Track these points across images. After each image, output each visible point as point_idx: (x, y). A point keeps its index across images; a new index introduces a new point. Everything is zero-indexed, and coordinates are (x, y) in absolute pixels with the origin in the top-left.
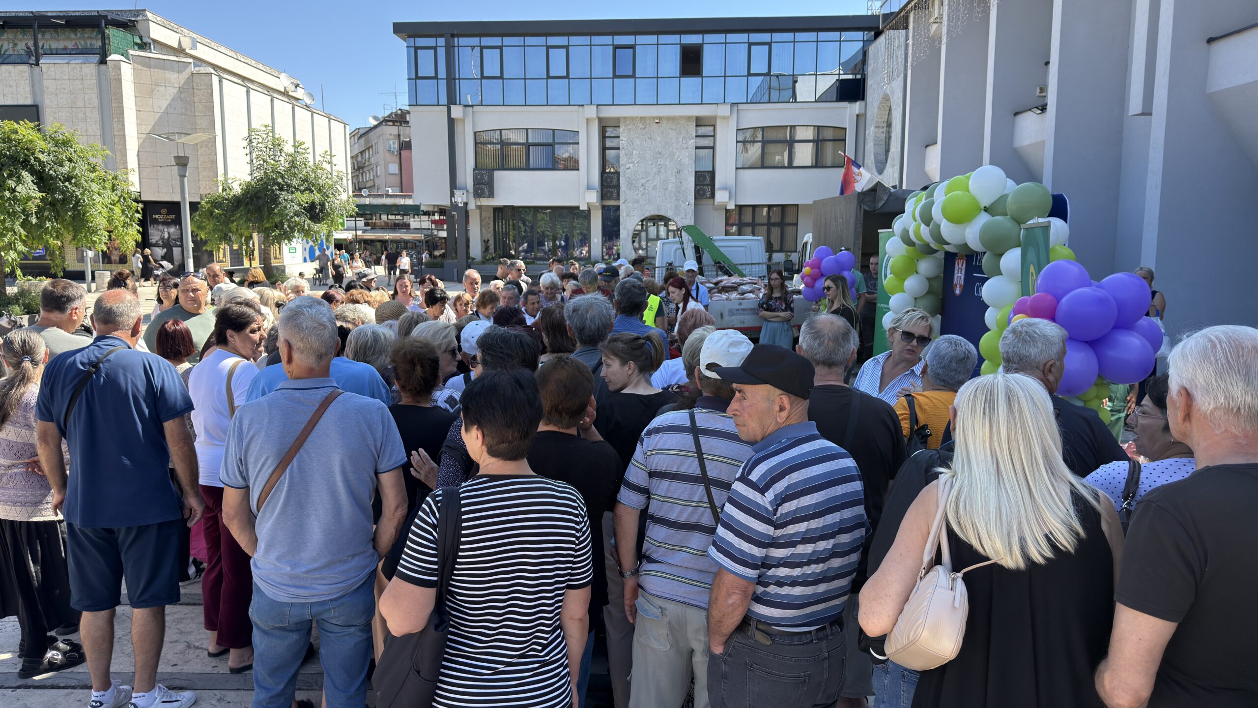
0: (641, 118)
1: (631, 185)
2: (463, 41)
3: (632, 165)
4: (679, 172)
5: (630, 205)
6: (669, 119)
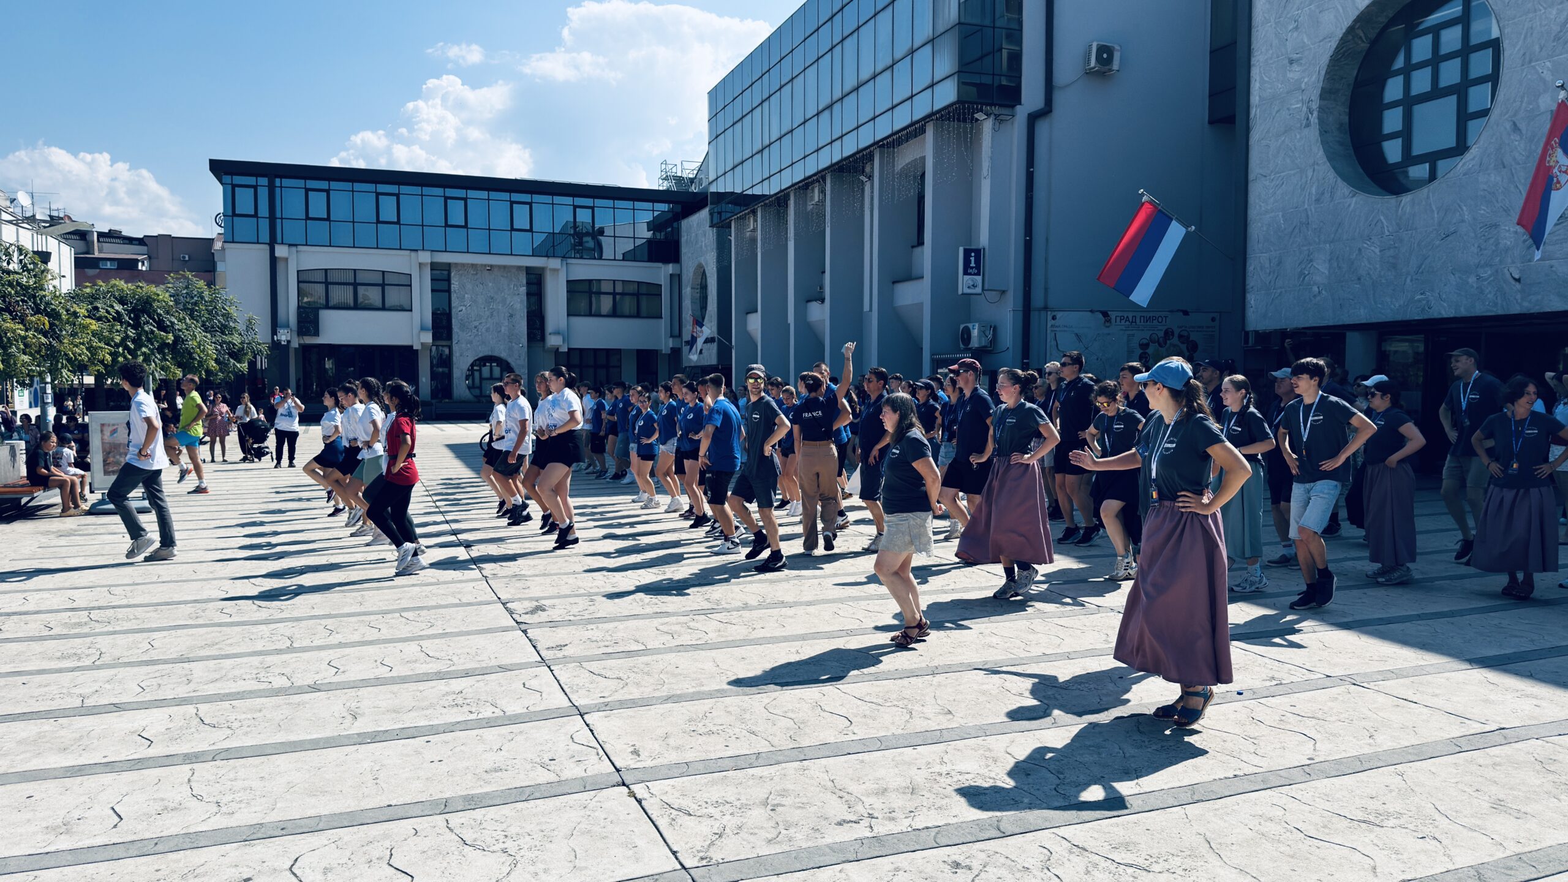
0: (473, 265)
1: (463, 327)
2: (286, 182)
3: (464, 308)
4: (511, 316)
5: (463, 345)
6: (500, 267)
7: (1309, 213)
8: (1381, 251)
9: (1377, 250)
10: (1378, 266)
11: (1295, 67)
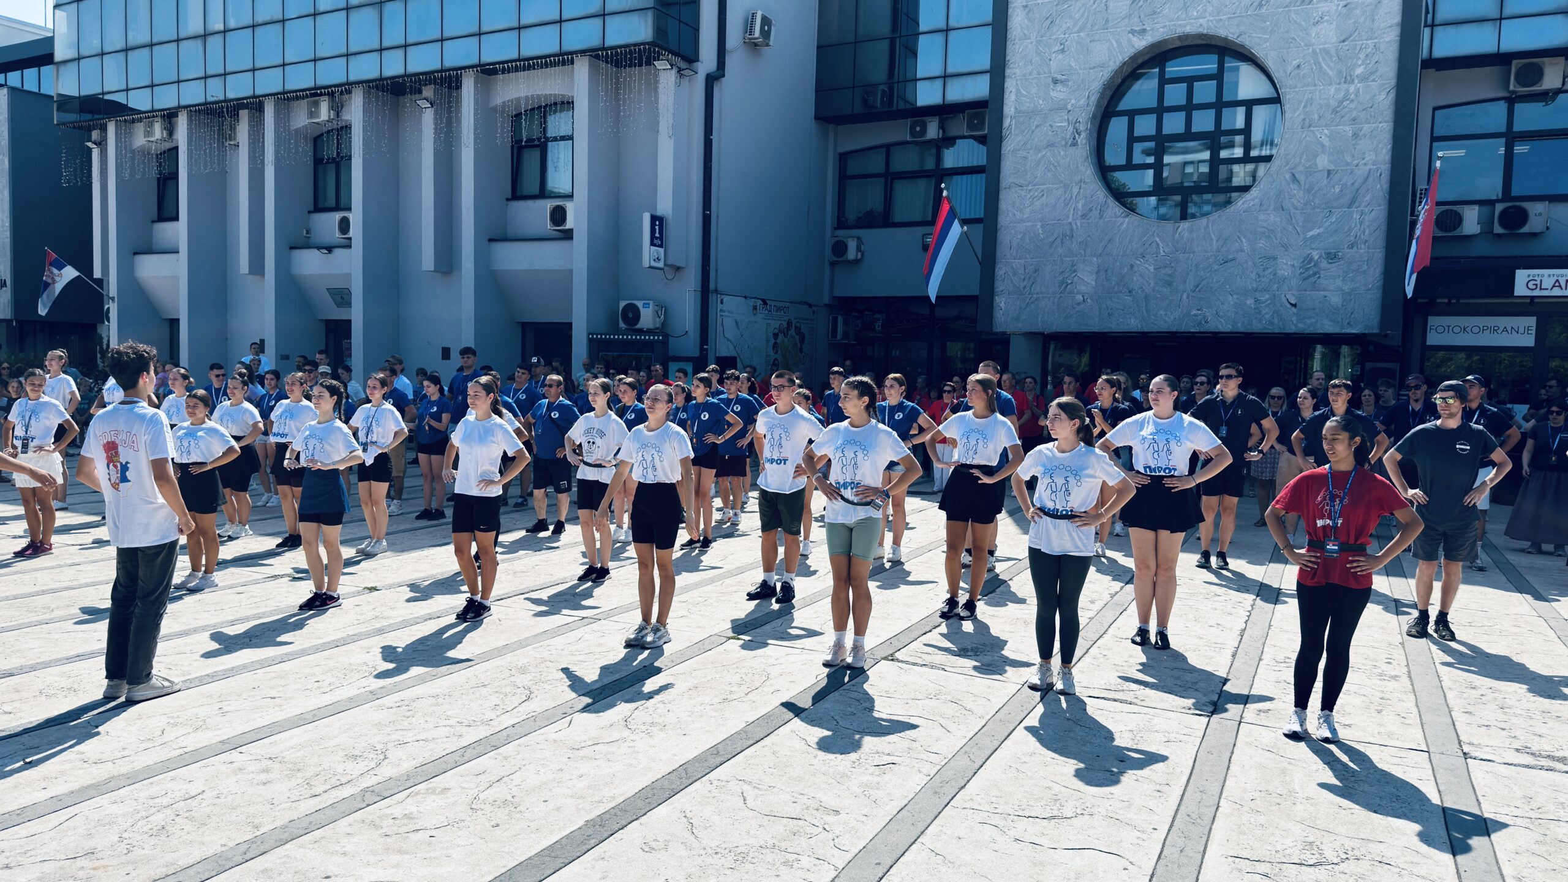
7: (1074, 226)
8: (1155, 269)
9: (1151, 268)
10: (1152, 282)
11: (1059, 87)
